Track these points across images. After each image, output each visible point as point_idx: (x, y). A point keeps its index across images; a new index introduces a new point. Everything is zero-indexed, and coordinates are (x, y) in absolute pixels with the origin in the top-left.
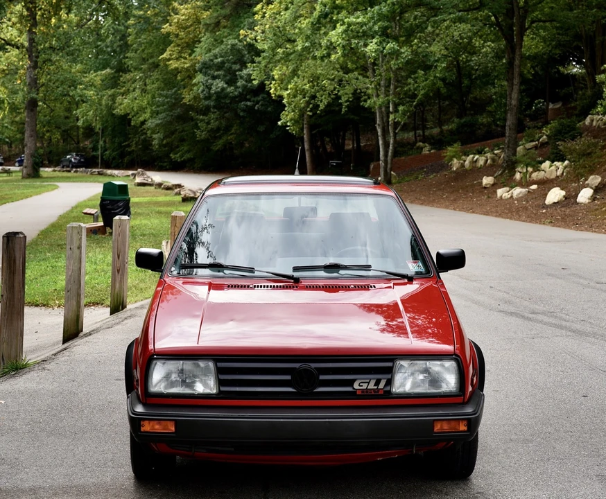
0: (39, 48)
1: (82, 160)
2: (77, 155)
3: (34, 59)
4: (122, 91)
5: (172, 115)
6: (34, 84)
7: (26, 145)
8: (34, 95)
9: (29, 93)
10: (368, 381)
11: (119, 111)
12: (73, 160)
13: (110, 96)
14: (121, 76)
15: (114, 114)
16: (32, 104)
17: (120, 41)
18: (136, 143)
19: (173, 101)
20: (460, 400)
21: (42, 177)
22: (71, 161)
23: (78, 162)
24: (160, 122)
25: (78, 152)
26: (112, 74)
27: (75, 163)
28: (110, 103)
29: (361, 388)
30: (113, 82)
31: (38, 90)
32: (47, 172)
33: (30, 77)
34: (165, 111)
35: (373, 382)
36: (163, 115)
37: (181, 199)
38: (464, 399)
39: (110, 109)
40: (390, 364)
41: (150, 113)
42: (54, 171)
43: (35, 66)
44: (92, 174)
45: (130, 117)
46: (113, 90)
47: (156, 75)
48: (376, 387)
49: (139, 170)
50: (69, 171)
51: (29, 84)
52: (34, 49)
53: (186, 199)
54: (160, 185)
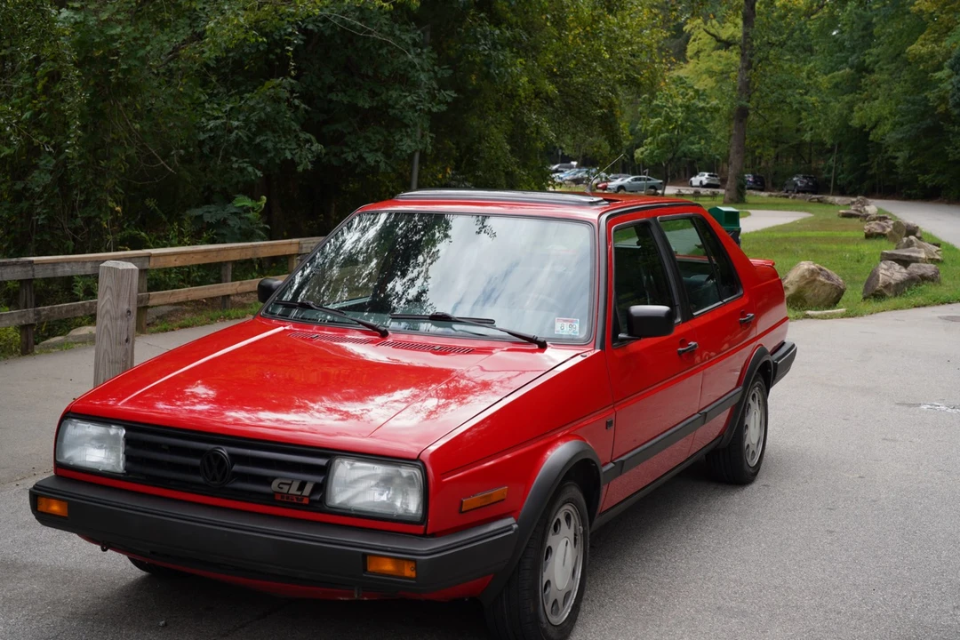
0: (754, 43)
1: (810, 184)
2: (804, 177)
3: (748, 58)
4: (863, 96)
5: (919, 128)
6: (746, 88)
7: (731, 163)
8: (744, 103)
9: (739, 99)
10: (290, 482)
11: (855, 122)
12: (799, 182)
13: (847, 103)
14: (864, 77)
15: (851, 127)
16: (742, 113)
17: (863, 30)
18: (878, 164)
19: (922, 108)
20: (421, 529)
21: (747, 203)
22: (796, 185)
23: (805, 187)
24: (901, 136)
25: (808, 174)
26: (852, 74)
27: (801, 187)
28: (845, 112)
29: (280, 491)
30: (853, 85)
31: (750, 96)
32: (762, 197)
33: (742, 80)
34: (910, 122)
35: (296, 485)
36: (906, 127)
37: (864, 235)
38: (426, 529)
39: (845, 120)
40: (323, 462)
41: (892, 125)
42: (770, 196)
43: (749, 66)
44: (810, 200)
45: (867, 130)
46: (851, 95)
47: (905, 75)
48: (299, 493)
49: (859, 197)
50: (787, 197)
51: (740, 89)
52: (748, 46)
53: (870, 236)
54: (865, 217)
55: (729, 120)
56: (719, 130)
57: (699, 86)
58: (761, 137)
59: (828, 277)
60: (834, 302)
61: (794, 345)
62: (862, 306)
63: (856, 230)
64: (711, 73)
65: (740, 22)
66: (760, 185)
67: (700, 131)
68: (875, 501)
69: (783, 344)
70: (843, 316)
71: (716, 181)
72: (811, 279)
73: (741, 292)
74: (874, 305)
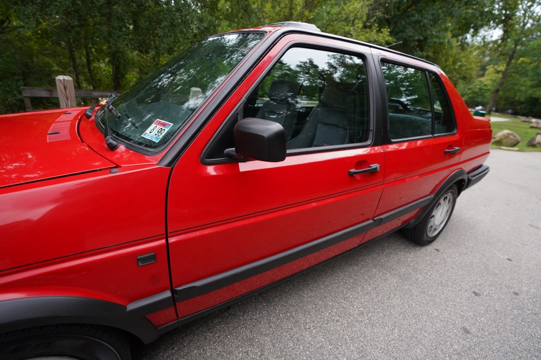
27: (510, 113)
31: (501, 86)
33: (500, 82)
37: (530, 127)
43: (504, 78)
49: (529, 117)
51: (499, 84)
52: (505, 73)
53: (532, 127)
54: (531, 122)
55: (492, 93)
56: (488, 95)
57: (486, 83)
58: (501, 98)
59: (515, 136)
60: (514, 145)
61: (488, 168)
62: (526, 148)
63: (527, 125)
64: (491, 80)
65: (505, 65)
66: (497, 111)
67: (482, 95)
68: (516, 294)
69: (480, 166)
70: (517, 151)
71: (483, 109)
72: (507, 137)
73: (455, 132)
74: (531, 149)
